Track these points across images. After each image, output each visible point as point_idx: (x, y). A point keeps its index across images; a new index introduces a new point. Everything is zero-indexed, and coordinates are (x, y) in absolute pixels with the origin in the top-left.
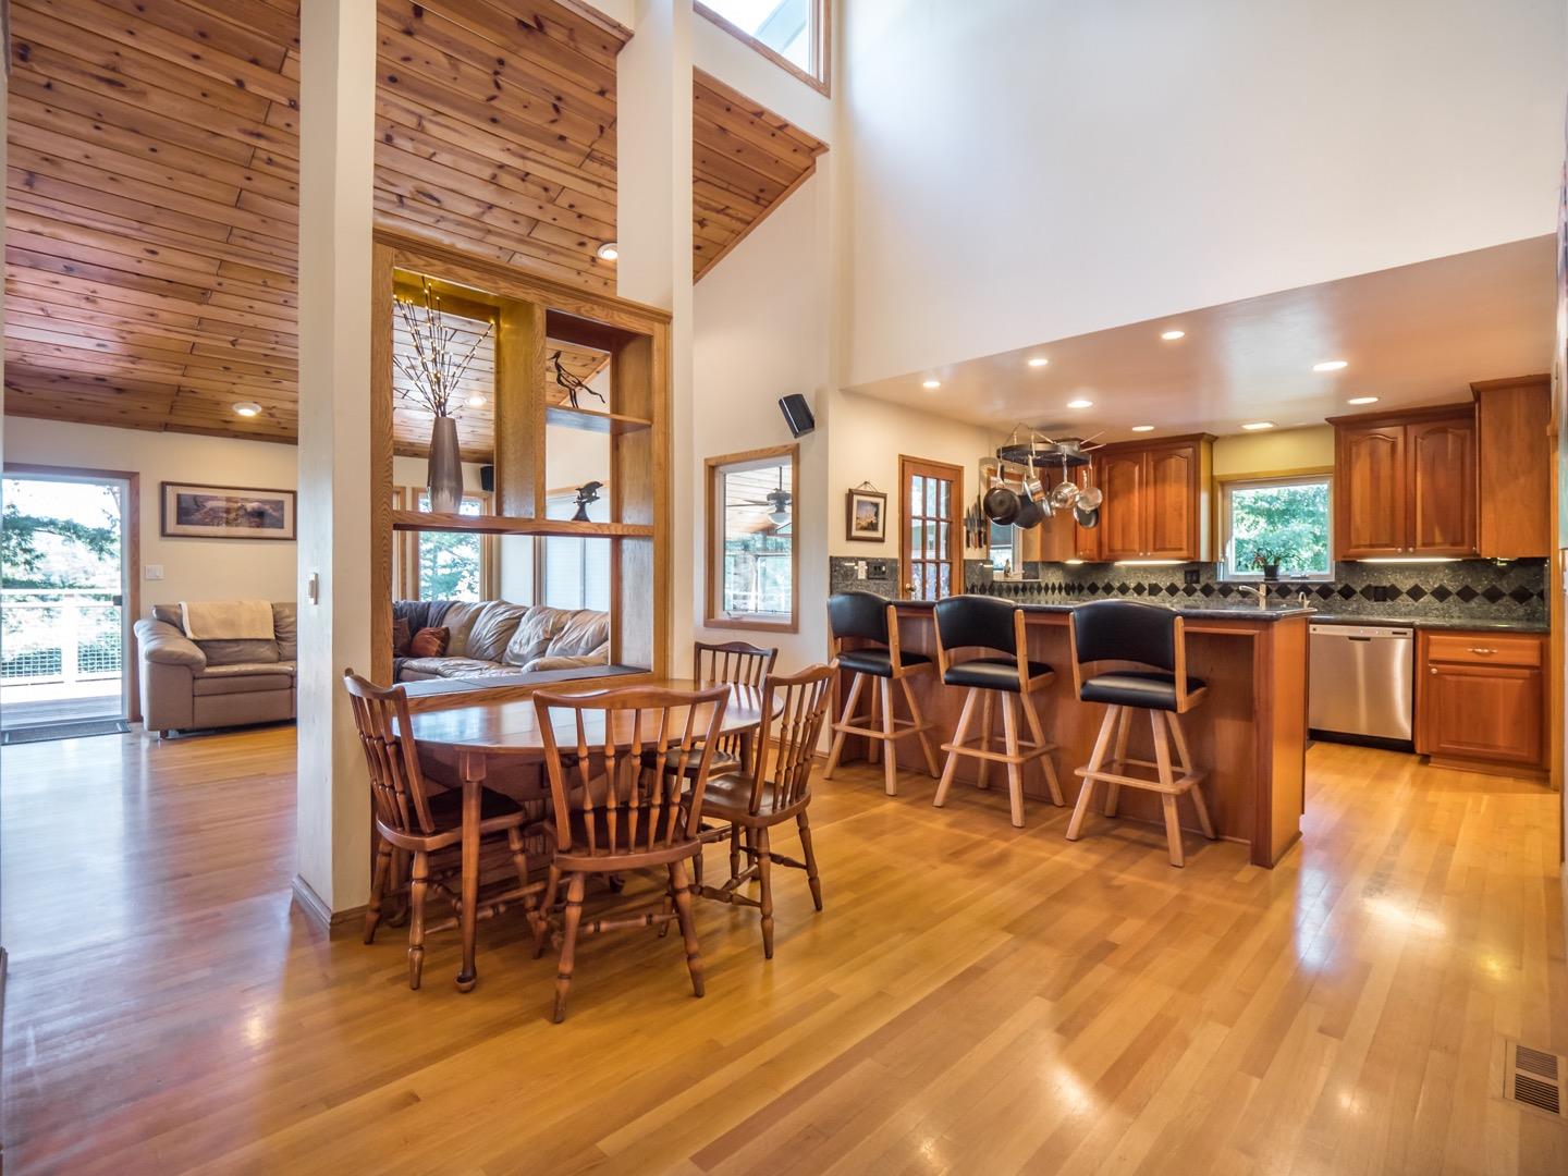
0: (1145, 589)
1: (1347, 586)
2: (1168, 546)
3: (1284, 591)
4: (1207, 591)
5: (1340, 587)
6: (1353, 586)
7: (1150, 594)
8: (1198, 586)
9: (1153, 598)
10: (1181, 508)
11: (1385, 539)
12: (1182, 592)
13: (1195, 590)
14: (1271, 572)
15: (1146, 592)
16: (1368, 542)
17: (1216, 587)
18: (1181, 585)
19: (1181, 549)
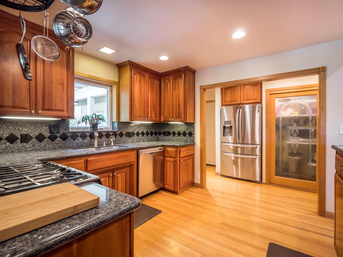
0: (18, 138)
1: (121, 132)
2: (54, 108)
3: (101, 135)
4: (64, 137)
5: (119, 132)
8: (59, 135)
10: (63, 84)
11: (143, 115)
12: (47, 139)
13: (56, 137)
14: (94, 126)
15: (19, 140)
16: (139, 115)
17: (69, 135)
18: (47, 134)
19: (63, 111)
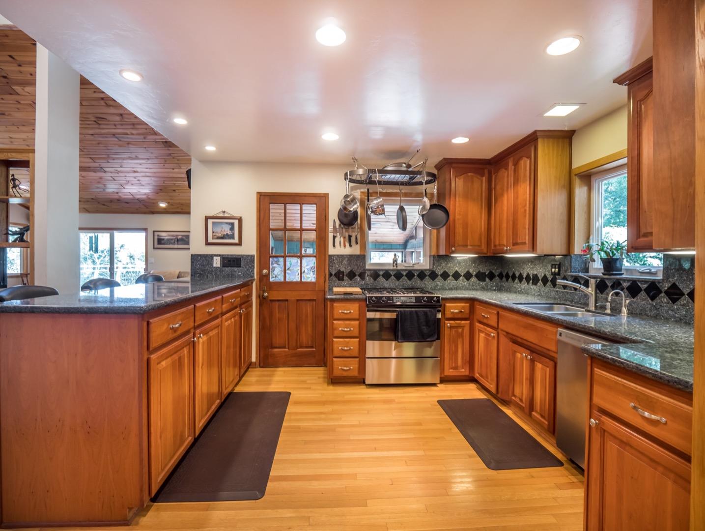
1: (674, 286)
2: (519, 241)
5: (666, 286)
6: (681, 286)
7: (533, 284)
9: (534, 287)
12: (549, 283)
14: (610, 265)
15: (531, 281)
18: (550, 276)
19: (524, 243)
